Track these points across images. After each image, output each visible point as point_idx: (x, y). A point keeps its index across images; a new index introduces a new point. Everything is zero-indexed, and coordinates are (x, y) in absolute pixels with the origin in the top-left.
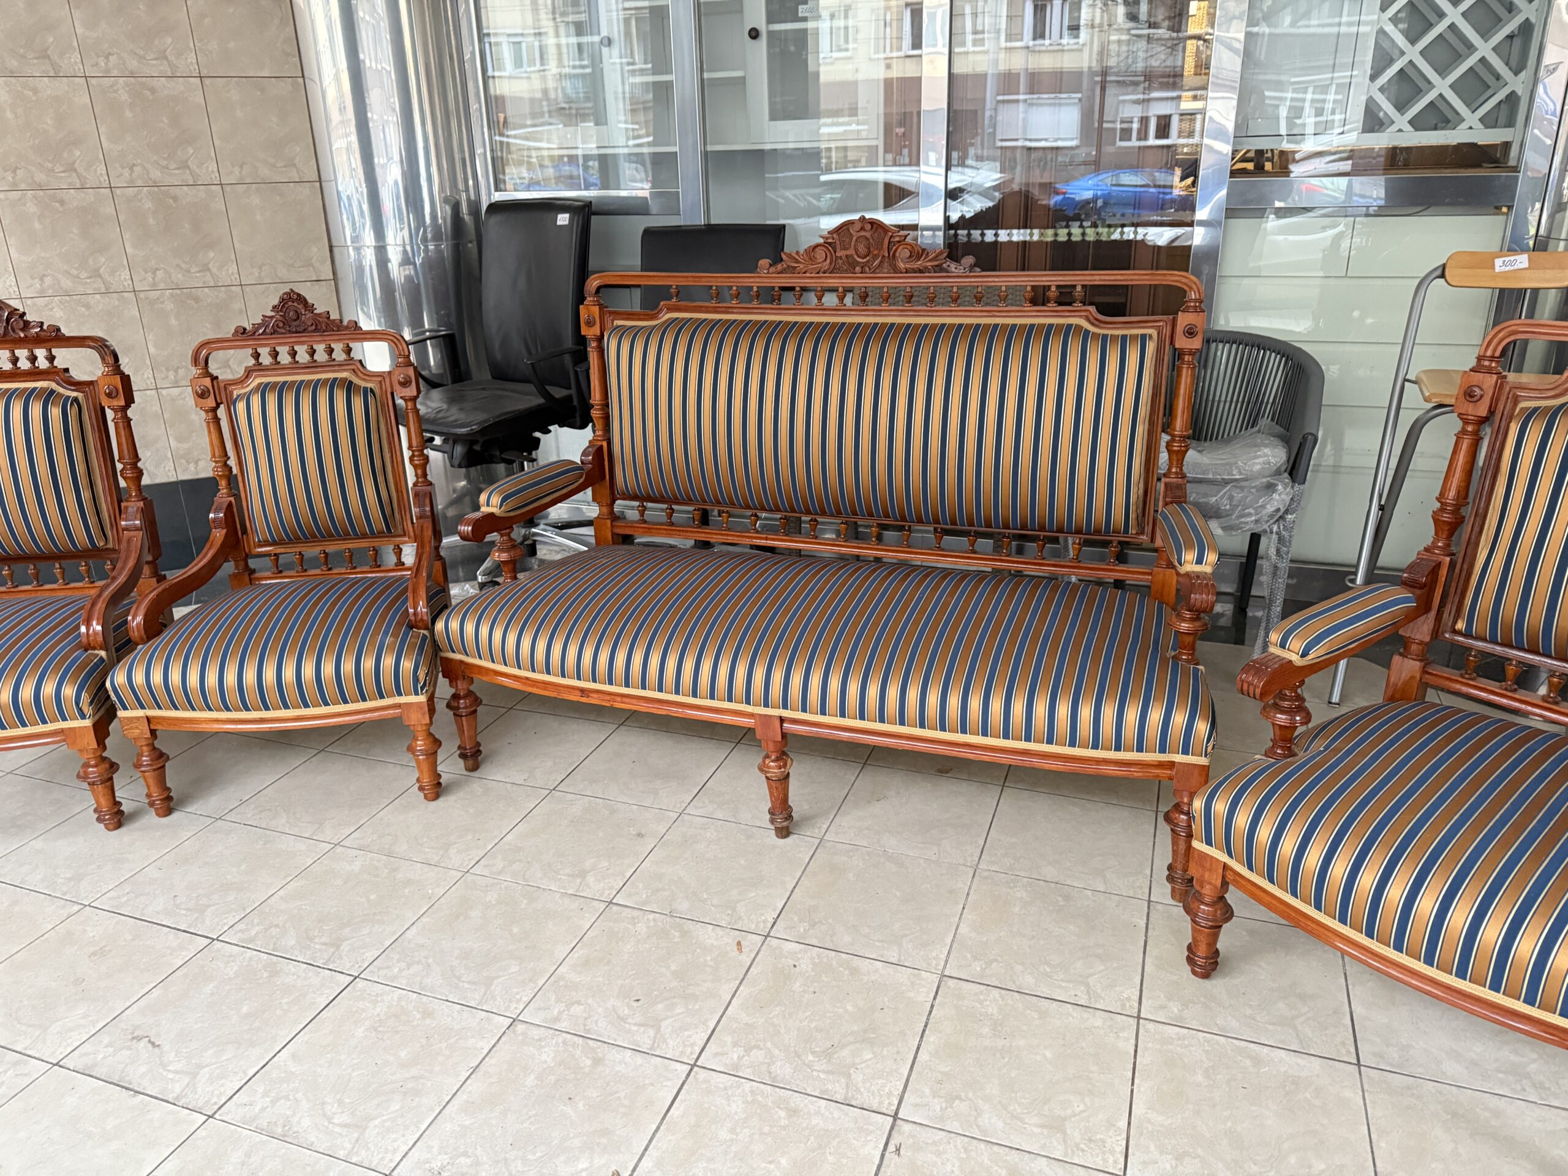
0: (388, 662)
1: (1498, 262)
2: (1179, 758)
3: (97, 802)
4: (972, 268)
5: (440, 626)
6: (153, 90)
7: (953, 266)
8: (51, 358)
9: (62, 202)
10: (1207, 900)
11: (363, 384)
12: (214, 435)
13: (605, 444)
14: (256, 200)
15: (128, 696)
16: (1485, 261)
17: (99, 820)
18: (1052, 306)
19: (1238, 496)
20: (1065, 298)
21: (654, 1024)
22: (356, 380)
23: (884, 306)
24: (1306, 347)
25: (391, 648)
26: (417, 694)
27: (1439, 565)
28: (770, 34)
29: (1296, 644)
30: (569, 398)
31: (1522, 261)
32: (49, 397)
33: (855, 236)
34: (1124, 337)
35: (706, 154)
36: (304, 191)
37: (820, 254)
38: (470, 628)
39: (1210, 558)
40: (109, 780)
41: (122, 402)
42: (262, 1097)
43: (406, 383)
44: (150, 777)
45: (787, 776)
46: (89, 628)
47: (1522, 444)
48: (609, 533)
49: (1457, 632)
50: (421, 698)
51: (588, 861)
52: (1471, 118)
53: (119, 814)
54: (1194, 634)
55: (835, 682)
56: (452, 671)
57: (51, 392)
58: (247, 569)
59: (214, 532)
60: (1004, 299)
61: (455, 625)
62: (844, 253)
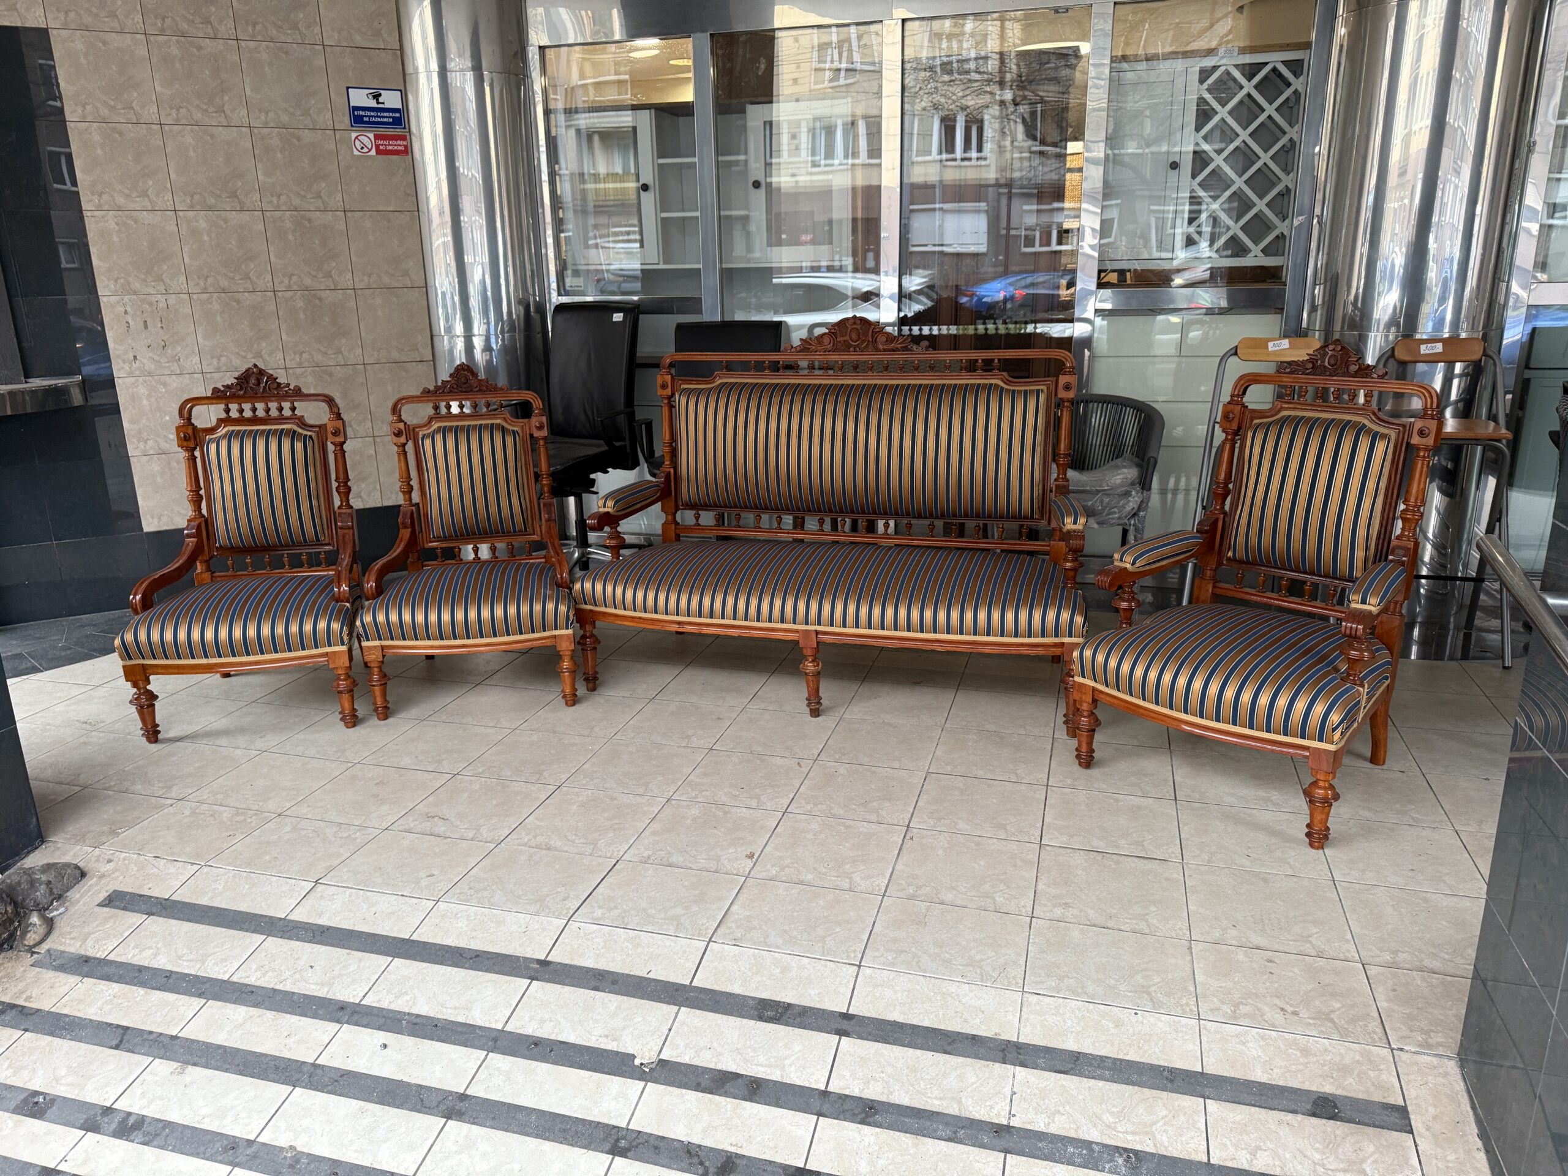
0: (551, 606)
1: (1270, 344)
2: (1068, 640)
3: (342, 706)
4: (927, 348)
5: (577, 586)
6: (309, 220)
7: (915, 347)
8: (293, 409)
9: (238, 302)
11: (511, 428)
12: (403, 464)
13: (672, 470)
14: (379, 301)
15: (371, 631)
16: (1262, 343)
17: (341, 719)
18: (979, 372)
19: (1106, 500)
20: (988, 366)
21: (758, 797)
22: (506, 425)
23: (870, 373)
24: (1155, 405)
25: (551, 597)
26: (567, 628)
28: (767, 184)
29: (1129, 558)
31: (1285, 343)
32: (293, 435)
33: (850, 327)
34: (1026, 391)
35: (722, 270)
36: (415, 294)
37: (826, 340)
38: (599, 587)
39: (1082, 520)
40: (352, 691)
41: (342, 440)
42: (527, 835)
43: (540, 428)
44: (377, 690)
45: (819, 673)
46: (339, 588)
47: (1254, 444)
48: (674, 533)
49: (1229, 559)
50: (570, 631)
51: (690, 732)
52: (1256, 249)
53: (355, 716)
54: (1075, 570)
55: (851, 609)
56: (583, 618)
57: (295, 432)
58: (419, 559)
59: (402, 531)
60: (949, 368)
61: (588, 585)
62: (842, 339)
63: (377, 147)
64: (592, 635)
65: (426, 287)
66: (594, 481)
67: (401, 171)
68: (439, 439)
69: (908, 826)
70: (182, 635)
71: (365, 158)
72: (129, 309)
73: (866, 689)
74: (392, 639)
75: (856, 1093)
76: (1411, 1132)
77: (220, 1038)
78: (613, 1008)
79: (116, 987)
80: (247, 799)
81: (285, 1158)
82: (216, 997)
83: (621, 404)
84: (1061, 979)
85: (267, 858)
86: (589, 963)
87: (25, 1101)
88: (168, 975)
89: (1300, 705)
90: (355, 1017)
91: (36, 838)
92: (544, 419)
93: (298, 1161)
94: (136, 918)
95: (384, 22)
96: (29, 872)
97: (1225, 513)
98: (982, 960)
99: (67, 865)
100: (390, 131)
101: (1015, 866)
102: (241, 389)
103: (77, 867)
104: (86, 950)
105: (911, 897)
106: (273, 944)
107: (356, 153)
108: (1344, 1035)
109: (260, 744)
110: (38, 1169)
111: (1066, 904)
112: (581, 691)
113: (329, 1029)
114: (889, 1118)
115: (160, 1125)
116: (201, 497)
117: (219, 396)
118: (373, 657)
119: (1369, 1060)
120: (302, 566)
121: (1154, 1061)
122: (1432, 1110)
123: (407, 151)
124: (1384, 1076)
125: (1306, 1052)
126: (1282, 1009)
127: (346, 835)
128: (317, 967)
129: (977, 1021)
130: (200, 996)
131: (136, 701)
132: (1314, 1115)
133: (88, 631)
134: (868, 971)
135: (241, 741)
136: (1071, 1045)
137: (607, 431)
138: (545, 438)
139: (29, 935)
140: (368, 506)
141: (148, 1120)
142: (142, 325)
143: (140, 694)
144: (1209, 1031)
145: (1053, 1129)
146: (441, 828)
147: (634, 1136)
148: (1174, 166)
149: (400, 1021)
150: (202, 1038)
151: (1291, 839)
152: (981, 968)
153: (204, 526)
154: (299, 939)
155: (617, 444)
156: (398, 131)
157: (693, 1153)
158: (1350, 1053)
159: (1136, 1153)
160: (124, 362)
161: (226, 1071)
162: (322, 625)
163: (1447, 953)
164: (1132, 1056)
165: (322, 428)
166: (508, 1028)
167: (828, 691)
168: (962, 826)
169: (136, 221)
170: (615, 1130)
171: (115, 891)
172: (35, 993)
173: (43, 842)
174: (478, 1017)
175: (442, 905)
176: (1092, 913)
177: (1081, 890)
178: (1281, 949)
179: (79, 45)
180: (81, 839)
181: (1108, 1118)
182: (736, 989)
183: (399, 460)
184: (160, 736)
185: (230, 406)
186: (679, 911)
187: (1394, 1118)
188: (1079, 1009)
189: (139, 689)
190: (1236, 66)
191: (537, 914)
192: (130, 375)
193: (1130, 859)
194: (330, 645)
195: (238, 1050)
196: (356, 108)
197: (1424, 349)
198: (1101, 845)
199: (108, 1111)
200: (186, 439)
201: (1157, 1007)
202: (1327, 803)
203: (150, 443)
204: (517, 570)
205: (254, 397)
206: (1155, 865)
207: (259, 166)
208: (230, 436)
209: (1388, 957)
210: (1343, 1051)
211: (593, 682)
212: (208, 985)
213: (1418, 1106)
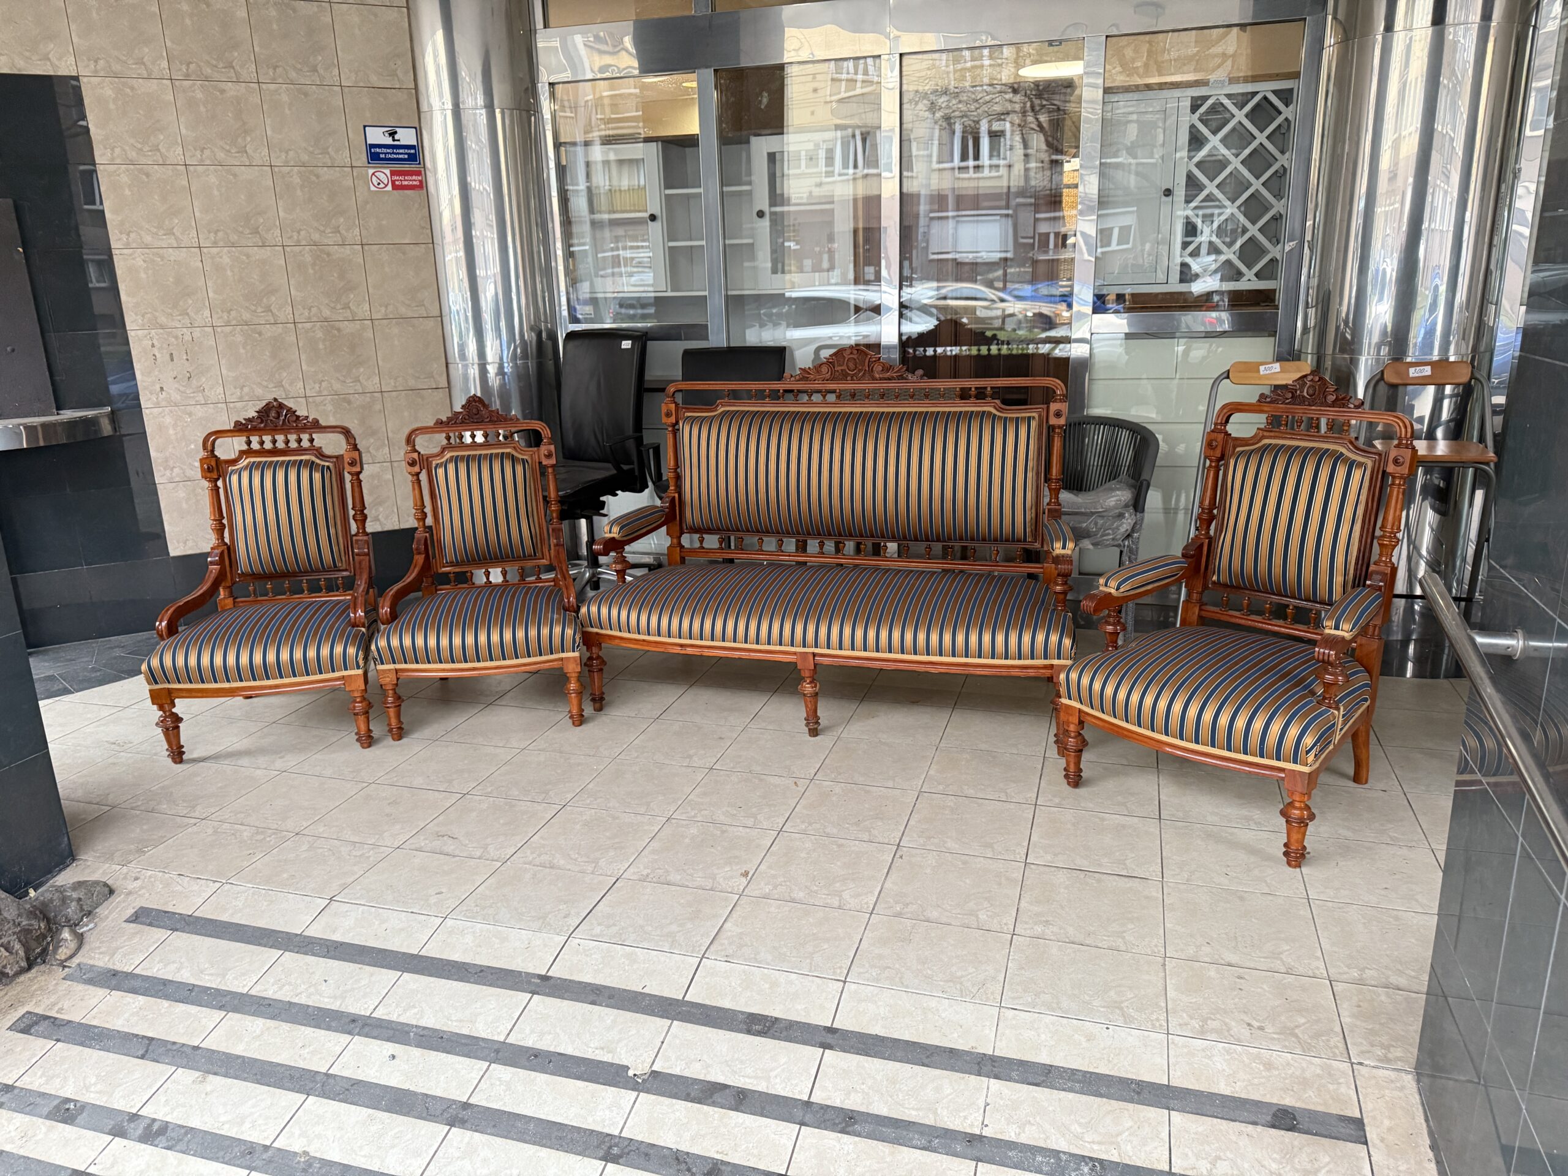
0: (557, 630)
1: (1262, 368)
2: (1056, 662)
3: (358, 728)
4: (922, 377)
5: (584, 610)
6: (328, 254)
7: (910, 376)
8: (312, 440)
9: (260, 334)
10: (1073, 734)
11: (520, 457)
12: (417, 492)
13: (677, 495)
14: (395, 331)
15: (386, 655)
16: (1253, 367)
17: (357, 740)
18: (973, 400)
19: (1100, 522)
20: (981, 394)
21: (754, 816)
22: (516, 454)
23: (866, 401)
24: (1150, 427)
25: (558, 621)
26: (574, 651)
27: (1202, 545)
28: (772, 214)
29: (1113, 584)
30: (633, 470)
31: (1277, 367)
32: (312, 466)
33: (847, 357)
34: (1017, 419)
35: (727, 296)
36: (430, 324)
37: (824, 369)
38: (604, 611)
39: (1071, 545)
40: (367, 712)
41: (358, 469)
42: (532, 853)
43: (549, 456)
44: (392, 712)
45: (817, 694)
46: (355, 614)
47: (1236, 472)
48: (678, 557)
49: (1214, 582)
50: (577, 654)
51: (692, 752)
52: (1249, 274)
53: (370, 737)
54: (1065, 593)
55: (847, 631)
56: (589, 640)
57: (313, 462)
58: (433, 583)
59: (416, 557)
60: (943, 396)
61: (594, 609)
62: (839, 368)
63: (393, 182)
64: (599, 657)
65: (441, 316)
66: (604, 503)
67: (416, 206)
68: (451, 467)
69: (898, 845)
70: (205, 661)
71: (380, 193)
72: (156, 343)
73: (865, 708)
74: (406, 662)
75: (837, 1103)
76: (1366, 1143)
77: (239, 1050)
78: (609, 1022)
79: (141, 999)
80: (266, 819)
81: (299, 1162)
82: (236, 1010)
83: (629, 429)
84: (1037, 995)
85: (285, 876)
86: (587, 978)
87: (57, 1108)
88: (192, 988)
89: (1276, 728)
90: (366, 1029)
91: (66, 857)
92: (552, 447)
93: (310, 1165)
94: (160, 934)
95: (399, 63)
96: (60, 890)
97: (1210, 538)
98: (962, 976)
99: (97, 883)
100: (407, 167)
101: (1000, 884)
102: (262, 422)
103: (106, 885)
104: (114, 964)
105: (899, 915)
106: (290, 958)
107: (373, 188)
108: (1307, 1049)
109: (279, 764)
110: (69, 1171)
111: (1047, 921)
112: (588, 710)
113: (341, 1040)
114: (868, 1128)
115: (183, 1131)
116: (224, 525)
117: (241, 428)
118: (389, 680)
119: (1330, 1074)
120: (320, 590)
121: (1123, 1075)
122: (1387, 1123)
123: (422, 186)
124: (1343, 1089)
125: (1269, 1066)
126: (1249, 1025)
127: (359, 853)
128: (330, 982)
129: (956, 1035)
130: (221, 1008)
131: (161, 723)
132: (1273, 1126)
133: (118, 652)
134: (853, 987)
135: (262, 761)
136: (1044, 1058)
137: (615, 455)
138: (553, 466)
139: (60, 950)
140: (386, 529)
141: (171, 1126)
142: (168, 357)
143: (166, 717)
144: (1176, 1045)
145: (1023, 1139)
146: (450, 847)
147: (626, 1143)
148: (1168, 193)
149: (408, 1033)
150: (223, 1048)
151: (1269, 858)
152: (961, 983)
153: (228, 553)
154: (314, 955)
155: (625, 467)
156: (413, 167)
157: (681, 1159)
158: (1313, 1066)
159: (1101, 1162)
160: (151, 394)
161: (245, 1080)
162: (339, 649)
163: (1413, 970)
164: (1103, 1070)
165: (339, 458)
166: (510, 1040)
167: (826, 711)
168: (950, 844)
169: (162, 258)
170: (607, 1139)
171: (142, 908)
172: (66, 1004)
173: (74, 860)
174: (482, 1031)
175: (449, 922)
176: (1071, 931)
177: (1062, 908)
178: (1252, 966)
179: (109, 92)
180: (109, 857)
181: (1076, 1128)
182: (726, 1003)
183: (414, 489)
184: (185, 757)
185: (252, 438)
186: (674, 928)
187: (1350, 1130)
188: (1053, 1024)
189: (164, 712)
190: (1229, 96)
191: (540, 930)
192: (157, 405)
193: (1111, 877)
194: (346, 669)
195: (256, 1060)
196: (372, 146)
197: (1413, 372)
198: (1084, 864)
199: (134, 1117)
200: (210, 470)
201: (1128, 1020)
202: (1303, 823)
203: (176, 470)
204: (526, 593)
205: (274, 430)
206: (1135, 883)
207: (280, 203)
208: (251, 467)
209: (1356, 974)
210: (1304, 1065)
211: (600, 703)
212: (228, 998)
213: (1374, 1118)
